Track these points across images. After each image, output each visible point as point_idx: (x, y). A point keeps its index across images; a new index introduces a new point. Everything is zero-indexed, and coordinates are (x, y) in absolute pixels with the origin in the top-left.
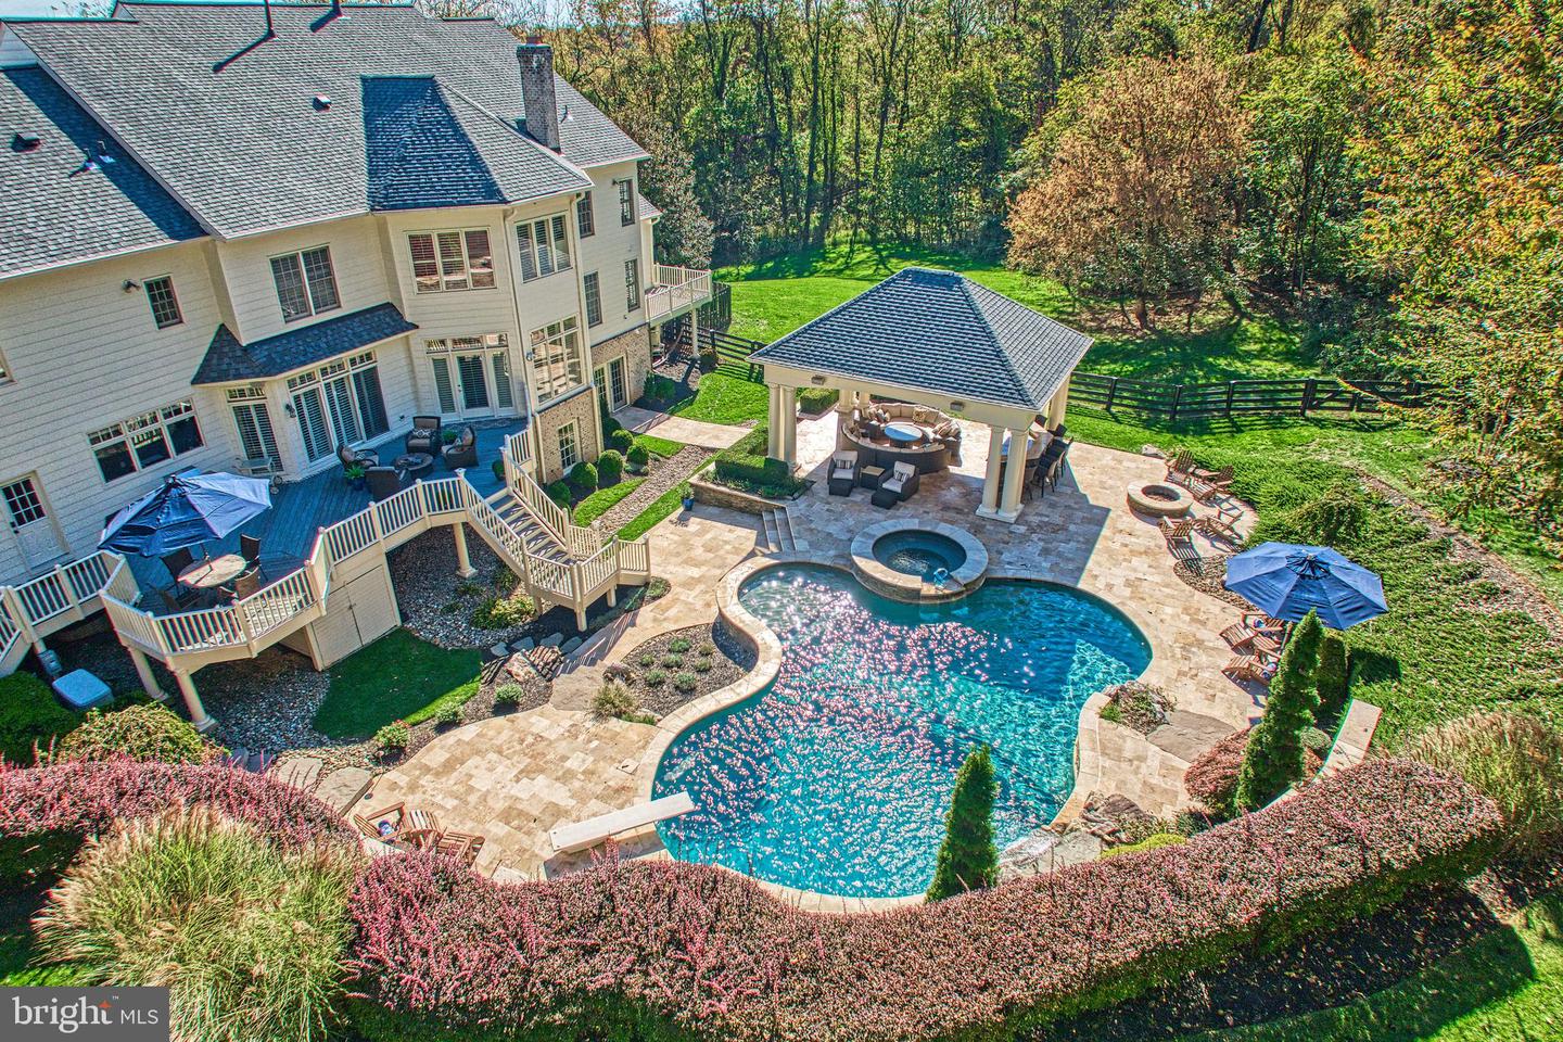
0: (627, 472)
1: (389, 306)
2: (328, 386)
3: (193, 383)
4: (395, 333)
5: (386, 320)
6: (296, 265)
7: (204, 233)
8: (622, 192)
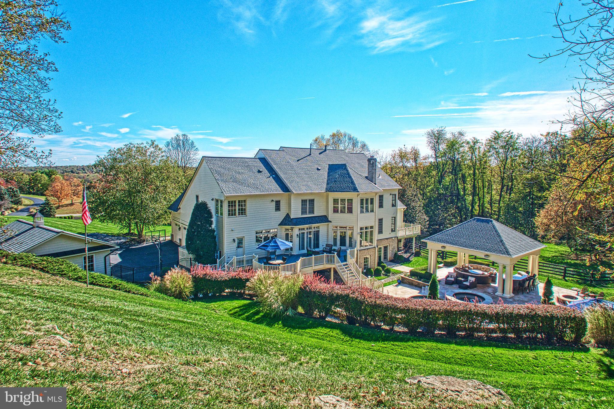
0: (383, 274)
1: (325, 216)
2: (307, 232)
3: (279, 225)
4: (325, 222)
5: (324, 219)
6: (306, 202)
7: (290, 192)
8: (393, 197)
